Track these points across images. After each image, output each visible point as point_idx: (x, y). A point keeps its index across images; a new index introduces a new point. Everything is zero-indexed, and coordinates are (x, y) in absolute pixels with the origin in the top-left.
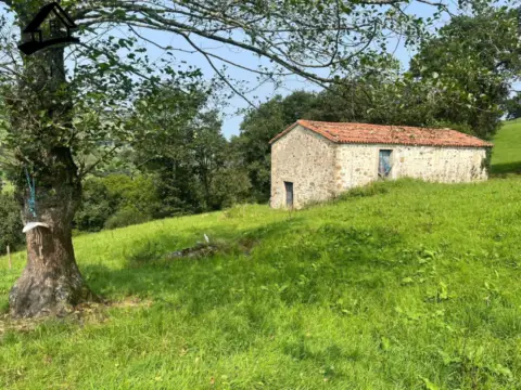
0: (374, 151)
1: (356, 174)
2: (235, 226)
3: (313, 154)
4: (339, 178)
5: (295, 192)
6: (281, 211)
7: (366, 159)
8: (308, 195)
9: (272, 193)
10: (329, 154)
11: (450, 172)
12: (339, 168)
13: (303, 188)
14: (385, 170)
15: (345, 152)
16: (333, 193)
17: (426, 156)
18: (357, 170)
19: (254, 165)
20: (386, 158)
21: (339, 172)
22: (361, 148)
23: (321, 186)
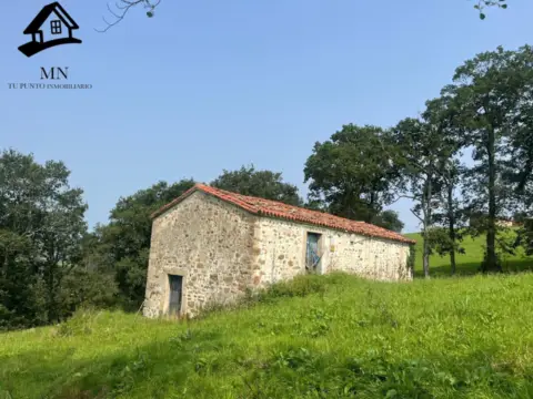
0: (302, 231)
1: (278, 263)
2: (71, 351)
3: (217, 232)
4: (257, 268)
5: (185, 291)
6: (160, 321)
7: (291, 243)
8: (205, 296)
9: (148, 293)
10: (243, 231)
11: (380, 270)
12: (258, 252)
13: (198, 284)
14: (313, 260)
15: (265, 229)
16: (248, 291)
17: (357, 246)
18: (281, 257)
19: (125, 262)
20: (314, 245)
21: (257, 258)
22: (285, 226)
23: (228, 280)
